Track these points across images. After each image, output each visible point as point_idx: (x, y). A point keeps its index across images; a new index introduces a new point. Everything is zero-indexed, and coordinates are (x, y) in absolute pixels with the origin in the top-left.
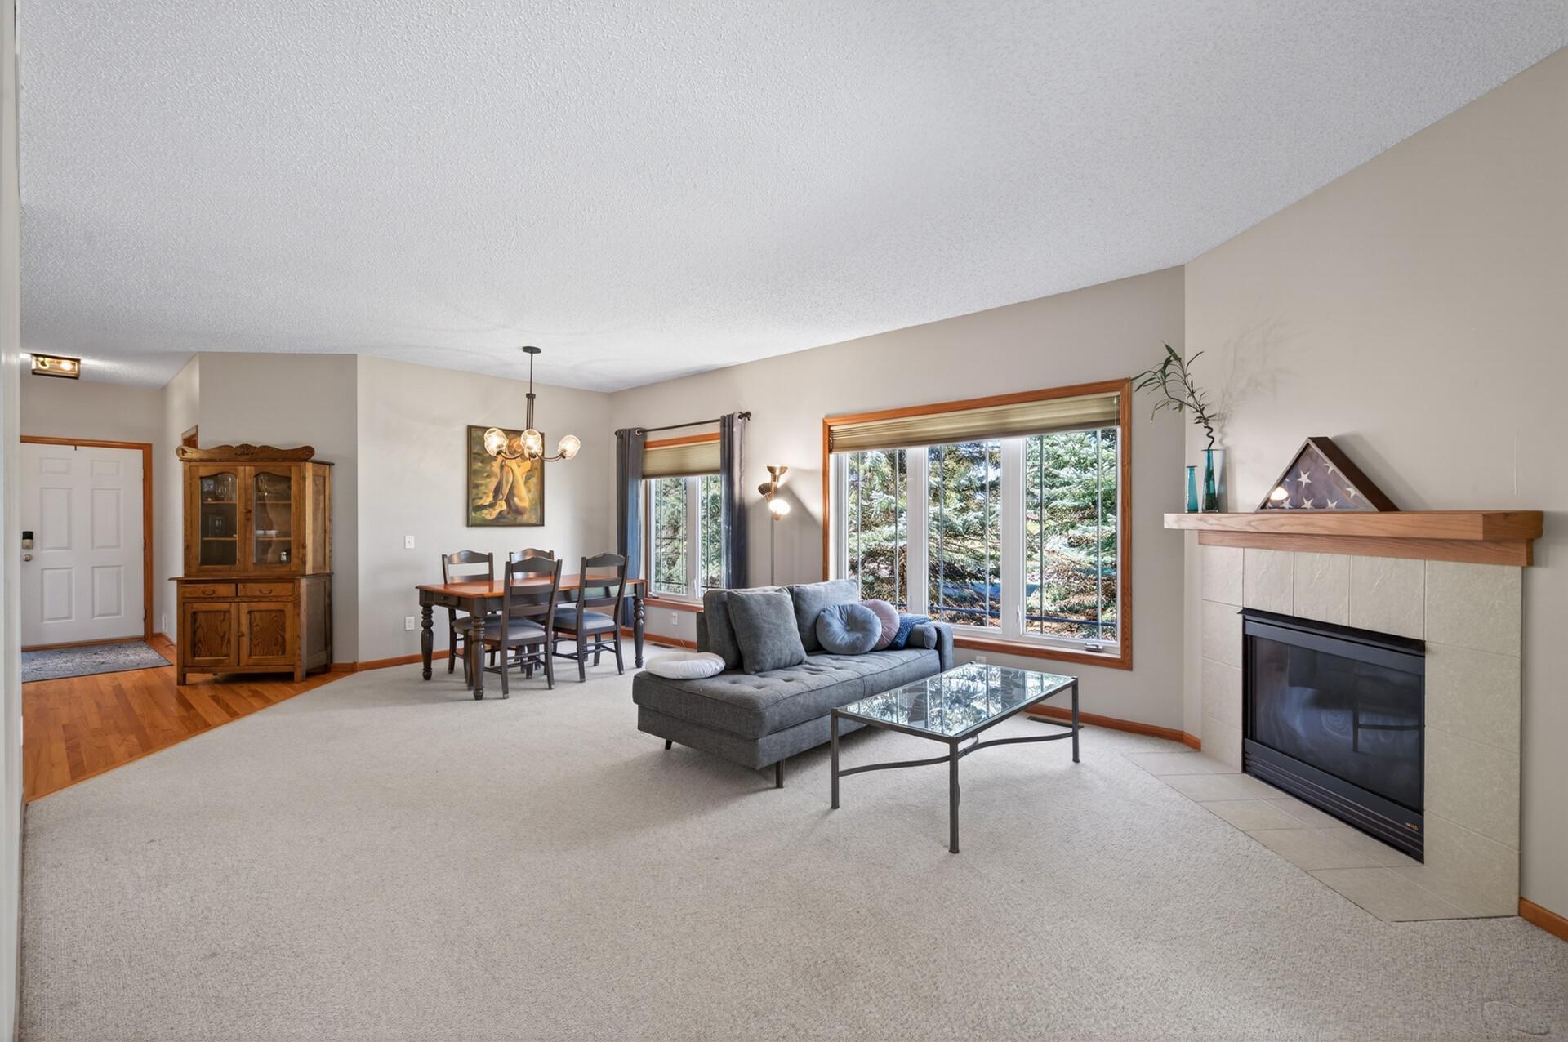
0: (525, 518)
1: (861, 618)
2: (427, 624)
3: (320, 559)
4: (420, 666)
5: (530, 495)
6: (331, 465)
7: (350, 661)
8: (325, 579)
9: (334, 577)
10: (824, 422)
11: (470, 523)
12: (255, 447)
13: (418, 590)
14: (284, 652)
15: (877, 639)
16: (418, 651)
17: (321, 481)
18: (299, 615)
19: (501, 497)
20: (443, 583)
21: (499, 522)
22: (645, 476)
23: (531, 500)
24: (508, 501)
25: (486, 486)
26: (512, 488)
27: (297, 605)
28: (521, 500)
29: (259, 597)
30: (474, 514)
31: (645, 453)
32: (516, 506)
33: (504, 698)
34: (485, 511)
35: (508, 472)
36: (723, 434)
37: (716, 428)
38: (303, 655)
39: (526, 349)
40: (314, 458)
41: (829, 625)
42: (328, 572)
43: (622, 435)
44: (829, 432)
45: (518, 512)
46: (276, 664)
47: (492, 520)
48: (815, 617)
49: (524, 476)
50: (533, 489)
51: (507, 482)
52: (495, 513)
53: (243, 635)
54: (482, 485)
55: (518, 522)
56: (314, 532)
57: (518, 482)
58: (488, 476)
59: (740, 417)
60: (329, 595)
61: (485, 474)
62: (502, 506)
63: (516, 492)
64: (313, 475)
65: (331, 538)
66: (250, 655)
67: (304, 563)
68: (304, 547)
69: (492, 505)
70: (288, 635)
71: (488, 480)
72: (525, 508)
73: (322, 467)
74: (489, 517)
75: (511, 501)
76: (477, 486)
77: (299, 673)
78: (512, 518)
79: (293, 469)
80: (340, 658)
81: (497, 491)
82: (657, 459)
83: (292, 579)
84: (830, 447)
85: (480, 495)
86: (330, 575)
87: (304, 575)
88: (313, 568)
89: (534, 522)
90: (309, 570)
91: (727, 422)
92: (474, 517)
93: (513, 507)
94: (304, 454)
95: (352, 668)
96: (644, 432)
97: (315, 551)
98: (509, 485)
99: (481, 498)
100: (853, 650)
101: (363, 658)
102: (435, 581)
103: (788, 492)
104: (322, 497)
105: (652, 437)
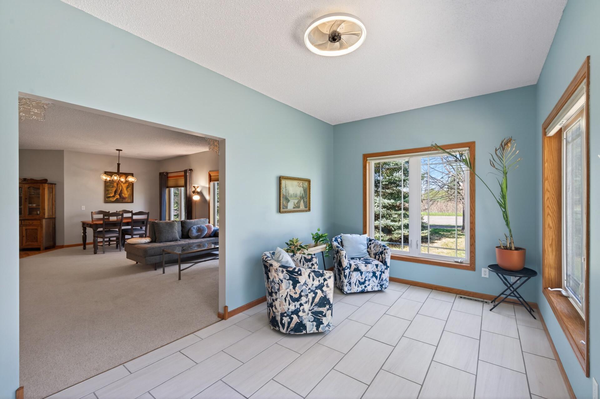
0: (126, 200)
1: (202, 229)
2: (85, 232)
3: (51, 213)
4: (82, 247)
5: (128, 193)
6: (56, 184)
7: (61, 244)
8: (53, 220)
9: (56, 219)
10: (209, 173)
11: (106, 202)
12: (28, 179)
13: (81, 223)
14: (37, 242)
15: (204, 235)
16: (81, 242)
17: (51, 190)
18: (42, 230)
19: (117, 194)
20: (91, 220)
21: (117, 201)
22: (168, 187)
23: (128, 195)
24: (120, 195)
25: (112, 190)
26: (121, 191)
27: (42, 227)
28: (125, 195)
29: (29, 225)
30: (107, 199)
31: (168, 180)
32: (123, 196)
33: (103, 253)
34: (111, 198)
35: (120, 186)
36: (184, 175)
37: (183, 174)
38: (44, 242)
39: (117, 150)
40: (48, 182)
41: (192, 231)
42: (54, 217)
43: (161, 174)
44: (210, 176)
45: (124, 198)
46: (35, 245)
47: (114, 201)
48: (189, 229)
49: (126, 187)
50: (129, 191)
51: (119, 189)
52: (115, 199)
53: (23, 236)
54: (110, 190)
55: (124, 201)
56: (48, 205)
57: (123, 189)
58: (112, 187)
59: (189, 170)
60: (54, 224)
61: (111, 187)
62: (118, 196)
63: (123, 192)
64: (48, 188)
65: (55, 207)
66: (26, 242)
67: (44, 214)
68: (44, 209)
69: (114, 196)
70: (39, 237)
71: (112, 188)
72: (126, 197)
73: (52, 185)
74: (113, 200)
75: (121, 195)
76: (108, 190)
77: (42, 248)
78: (121, 200)
79: (41, 186)
80: (58, 243)
81: (115, 192)
82: (171, 182)
83: (40, 219)
84: (210, 180)
85: (109, 193)
86: (55, 218)
87: (44, 218)
88: (48, 216)
89: (129, 201)
90: (46, 216)
91: (185, 172)
92: (107, 200)
93: (122, 197)
94: (45, 181)
95: (62, 247)
96: (167, 173)
97: (48, 210)
98: (120, 190)
99: (110, 194)
100: (197, 237)
101: (66, 243)
102: (89, 220)
103: (200, 194)
104: (51, 194)
105: (170, 175)
